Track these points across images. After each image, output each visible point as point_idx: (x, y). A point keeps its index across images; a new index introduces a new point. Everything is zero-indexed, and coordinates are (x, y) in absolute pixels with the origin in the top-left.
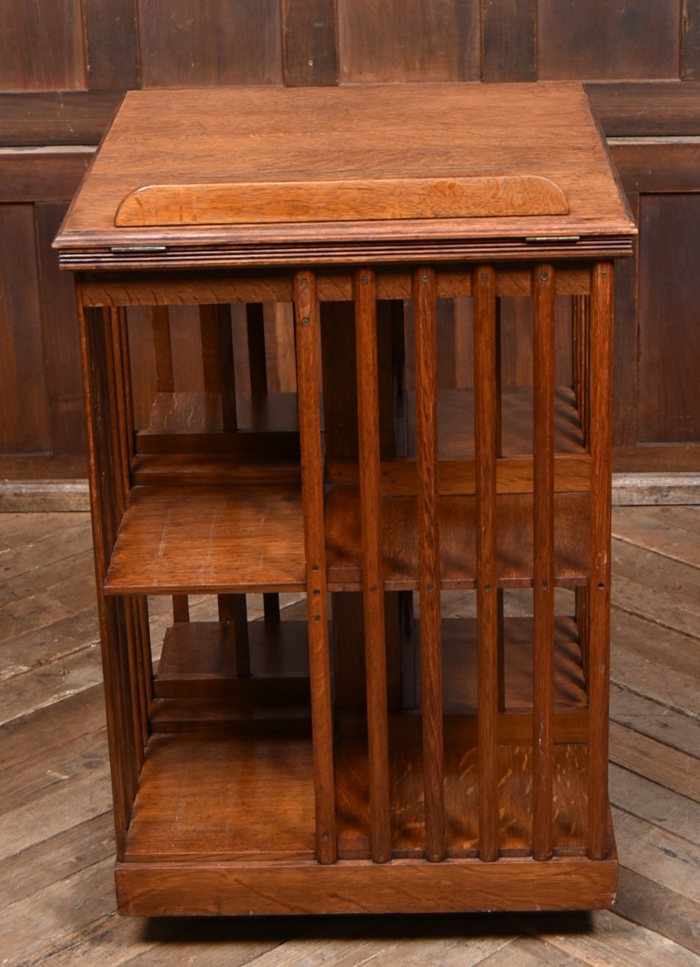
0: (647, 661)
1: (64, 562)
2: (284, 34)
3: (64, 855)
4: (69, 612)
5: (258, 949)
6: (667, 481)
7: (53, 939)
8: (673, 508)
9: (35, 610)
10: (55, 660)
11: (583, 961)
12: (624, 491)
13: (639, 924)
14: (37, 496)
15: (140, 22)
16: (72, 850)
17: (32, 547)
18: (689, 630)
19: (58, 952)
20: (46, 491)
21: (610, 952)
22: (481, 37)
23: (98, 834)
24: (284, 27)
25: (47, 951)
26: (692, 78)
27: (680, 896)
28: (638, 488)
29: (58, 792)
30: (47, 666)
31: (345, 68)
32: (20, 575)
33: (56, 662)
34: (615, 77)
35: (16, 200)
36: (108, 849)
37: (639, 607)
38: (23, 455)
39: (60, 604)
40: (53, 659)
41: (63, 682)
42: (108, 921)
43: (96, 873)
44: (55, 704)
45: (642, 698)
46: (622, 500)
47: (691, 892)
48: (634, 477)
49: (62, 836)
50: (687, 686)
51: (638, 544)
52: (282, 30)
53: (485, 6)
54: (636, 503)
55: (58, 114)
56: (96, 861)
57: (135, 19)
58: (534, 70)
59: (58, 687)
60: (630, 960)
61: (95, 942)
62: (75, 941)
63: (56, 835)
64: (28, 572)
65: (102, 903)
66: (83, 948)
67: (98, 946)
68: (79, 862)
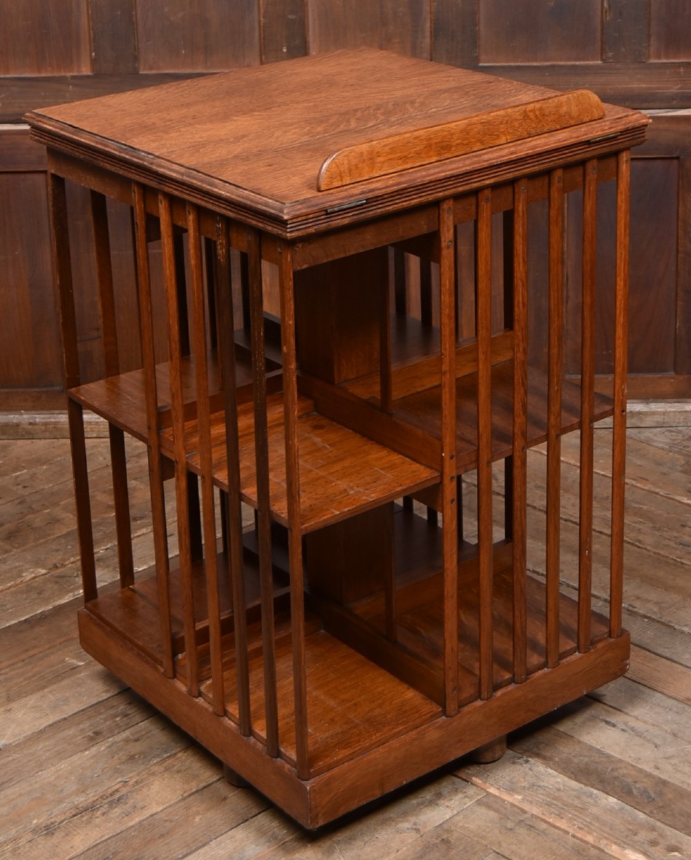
2: (262, 25)
3: (83, 730)
7: (76, 802)
9: (50, 521)
10: (69, 564)
11: (539, 817)
13: (586, 785)
14: (49, 425)
15: (138, 16)
16: (90, 726)
17: (46, 469)
19: (81, 813)
20: (57, 420)
21: (563, 809)
22: (431, 26)
23: (112, 712)
24: (262, 19)
25: (71, 813)
26: (611, 61)
27: (621, 761)
29: (76, 676)
30: (62, 569)
32: (36, 492)
33: (70, 566)
34: (546, 60)
35: (32, 169)
36: (121, 724)
37: (573, 515)
38: (37, 390)
39: (72, 516)
40: (67, 563)
41: (76, 583)
42: (124, 786)
43: (112, 745)
44: (70, 601)
47: (630, 757)
49: (81, 714)
51: (569, 462)
52: (259, 21)
55: (67, 95)
56: (111, 735)
57: (134, 13)
58: (476, 55)
59: (72, 587)
60: (581, 816)
61: (112, 804)
62: (95, 804)
63: (76, 714)
64: (43, 489)
65: (117, 771)
66: (103, 810)
67: (116, 807)
68: (96, 736)
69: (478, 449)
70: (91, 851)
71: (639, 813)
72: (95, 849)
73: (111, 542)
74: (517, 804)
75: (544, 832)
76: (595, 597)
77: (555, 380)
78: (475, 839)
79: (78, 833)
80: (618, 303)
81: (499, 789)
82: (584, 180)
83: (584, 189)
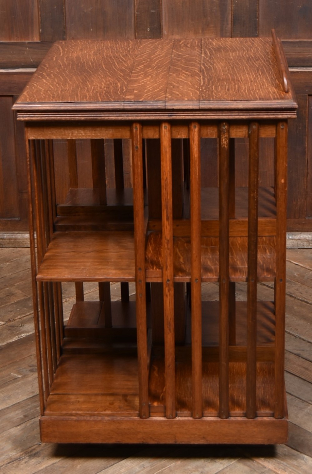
0: (309, 324)
1: (24, 272)
2: (136, 15)
3: (18, 414)
4: (25, 296)
5: (112, 462)
7: (10, 455)
9: (8, 295)
10: (17, 319)
11: (273, 470)
12: (300, 241)
13: (301, 453)
14: (12, 240)
15: (66, 9)
16: (22, 412)
17: (8, 264)
19: (13, 462)
20: (16, 237)
21: (286, 466)
22: (231, 18)
23: (35, 404)
24: (136, 12)
25: (7, 461)
28: (307, 240)
29: (16, 383)
30: (13, 322)
31: (165, 32)
32: (2, 278)
33: (18, 320)
34: (296, 38)
35: (5, 94)
37: (306, 297)
38: (5, 219)
39: (21, 292)
40: (16, 318)
41: (21, 330)
42: (38, 447)
43: (33, 423)
44: (16, 340)
45: (306, 342)
46: (299, 245)
48: (305, 234)
49: (17, 405)
51: (306, 267)
52: (135, 13)
53: (234, 3)
54: (305, 247)
55: (26, 53)
56: (34, 417)
57: (64, 7)
58: (257, 34)
59: (18, 332)
60: (296, 470)
61: (31, 457)
62: (21, 456)
63: (14, 405)
64: (6, 276)
65: (35, 438)
66: (25, 460)
67: (33, 459)
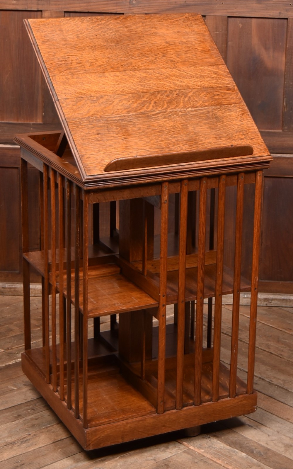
1: (21, 314)
3: (13, 414)
4: (22, 332)
6: (271, 296)
7: (7, 441)
8: (273, 308)
9: (8, 330)
13: (233, 448)
14: (12, 289)
16: (16, 412)
17: (8, 308)
18: (272, 351)
19: (8, 445)
20: (16, 287)
21: (221, 456)
23: (27, 408)
25: (4, 444)
26: (287, 130)
27: (251, 440)
29: (12, 393)
30: (11, 350)
32: (3, 318)
36: (30, 413)
38: (7, 272)
39: (18, 329)
40: (14, 347)
41: (17, 356)
42: (28, 436)
43: (25, 420)
44: (13, 363)
47: (256, 439)
50: (267, 370)
55: (30, 132)
56: (25, 416)
59: (15, 358)
60: (228, 459)
61: (22, 443)
62: (15, 442)
63: (11, 407)
64: (6, 317)
65: (26, 430)
66: (18, 444)
67: (24, 444)
68: (19, 416)
69: (178, 295)
70: (11, 459)
71: (254, 460)
72: (13, 458)
73: (35, 340)
74: (201, 453)
75: (211, 464)
76: (256, 376)
77: (219, 269)
78: (180, 465)
79: (6, 452)
80: (254, 239)
81: (194, 447)
82: (237, 182)
83: (237, 185)
